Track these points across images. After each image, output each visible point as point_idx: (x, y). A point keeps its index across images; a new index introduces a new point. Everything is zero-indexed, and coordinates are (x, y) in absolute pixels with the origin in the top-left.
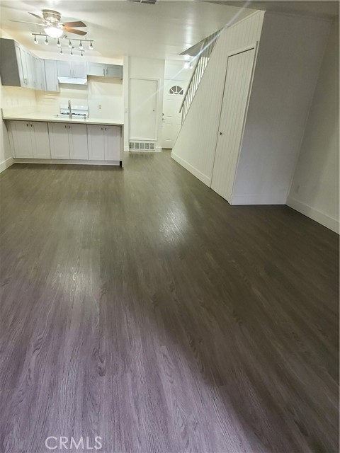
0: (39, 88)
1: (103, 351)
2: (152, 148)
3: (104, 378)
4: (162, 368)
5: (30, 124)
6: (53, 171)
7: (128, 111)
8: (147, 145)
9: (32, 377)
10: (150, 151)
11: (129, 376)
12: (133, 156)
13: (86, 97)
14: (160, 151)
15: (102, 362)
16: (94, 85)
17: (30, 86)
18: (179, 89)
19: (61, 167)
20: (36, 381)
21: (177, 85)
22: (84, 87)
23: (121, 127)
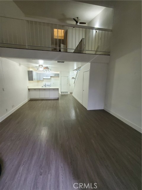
0: (38, 80)
1: (43, 165)
2: (67, 93)
3: (42, 176)
4: (60, 172)
5: (35, 89)
6: (40, 101)
7: (61, 84)
8: (66, 92)
9: (20, 176)
10: (66, 94)
11: (49, 175)
12: (62, 95)
13: (50, 81)
14: (69, 94)
15: (42, 170)
16: (52, 78)
17: (36, 80)
18: (74, 78)
19: (42, 100)
20: (21, 178)
21: (73, 77)
22: (50, 79)
23: (58, 89)
